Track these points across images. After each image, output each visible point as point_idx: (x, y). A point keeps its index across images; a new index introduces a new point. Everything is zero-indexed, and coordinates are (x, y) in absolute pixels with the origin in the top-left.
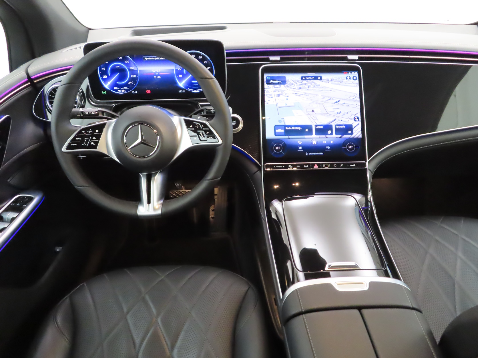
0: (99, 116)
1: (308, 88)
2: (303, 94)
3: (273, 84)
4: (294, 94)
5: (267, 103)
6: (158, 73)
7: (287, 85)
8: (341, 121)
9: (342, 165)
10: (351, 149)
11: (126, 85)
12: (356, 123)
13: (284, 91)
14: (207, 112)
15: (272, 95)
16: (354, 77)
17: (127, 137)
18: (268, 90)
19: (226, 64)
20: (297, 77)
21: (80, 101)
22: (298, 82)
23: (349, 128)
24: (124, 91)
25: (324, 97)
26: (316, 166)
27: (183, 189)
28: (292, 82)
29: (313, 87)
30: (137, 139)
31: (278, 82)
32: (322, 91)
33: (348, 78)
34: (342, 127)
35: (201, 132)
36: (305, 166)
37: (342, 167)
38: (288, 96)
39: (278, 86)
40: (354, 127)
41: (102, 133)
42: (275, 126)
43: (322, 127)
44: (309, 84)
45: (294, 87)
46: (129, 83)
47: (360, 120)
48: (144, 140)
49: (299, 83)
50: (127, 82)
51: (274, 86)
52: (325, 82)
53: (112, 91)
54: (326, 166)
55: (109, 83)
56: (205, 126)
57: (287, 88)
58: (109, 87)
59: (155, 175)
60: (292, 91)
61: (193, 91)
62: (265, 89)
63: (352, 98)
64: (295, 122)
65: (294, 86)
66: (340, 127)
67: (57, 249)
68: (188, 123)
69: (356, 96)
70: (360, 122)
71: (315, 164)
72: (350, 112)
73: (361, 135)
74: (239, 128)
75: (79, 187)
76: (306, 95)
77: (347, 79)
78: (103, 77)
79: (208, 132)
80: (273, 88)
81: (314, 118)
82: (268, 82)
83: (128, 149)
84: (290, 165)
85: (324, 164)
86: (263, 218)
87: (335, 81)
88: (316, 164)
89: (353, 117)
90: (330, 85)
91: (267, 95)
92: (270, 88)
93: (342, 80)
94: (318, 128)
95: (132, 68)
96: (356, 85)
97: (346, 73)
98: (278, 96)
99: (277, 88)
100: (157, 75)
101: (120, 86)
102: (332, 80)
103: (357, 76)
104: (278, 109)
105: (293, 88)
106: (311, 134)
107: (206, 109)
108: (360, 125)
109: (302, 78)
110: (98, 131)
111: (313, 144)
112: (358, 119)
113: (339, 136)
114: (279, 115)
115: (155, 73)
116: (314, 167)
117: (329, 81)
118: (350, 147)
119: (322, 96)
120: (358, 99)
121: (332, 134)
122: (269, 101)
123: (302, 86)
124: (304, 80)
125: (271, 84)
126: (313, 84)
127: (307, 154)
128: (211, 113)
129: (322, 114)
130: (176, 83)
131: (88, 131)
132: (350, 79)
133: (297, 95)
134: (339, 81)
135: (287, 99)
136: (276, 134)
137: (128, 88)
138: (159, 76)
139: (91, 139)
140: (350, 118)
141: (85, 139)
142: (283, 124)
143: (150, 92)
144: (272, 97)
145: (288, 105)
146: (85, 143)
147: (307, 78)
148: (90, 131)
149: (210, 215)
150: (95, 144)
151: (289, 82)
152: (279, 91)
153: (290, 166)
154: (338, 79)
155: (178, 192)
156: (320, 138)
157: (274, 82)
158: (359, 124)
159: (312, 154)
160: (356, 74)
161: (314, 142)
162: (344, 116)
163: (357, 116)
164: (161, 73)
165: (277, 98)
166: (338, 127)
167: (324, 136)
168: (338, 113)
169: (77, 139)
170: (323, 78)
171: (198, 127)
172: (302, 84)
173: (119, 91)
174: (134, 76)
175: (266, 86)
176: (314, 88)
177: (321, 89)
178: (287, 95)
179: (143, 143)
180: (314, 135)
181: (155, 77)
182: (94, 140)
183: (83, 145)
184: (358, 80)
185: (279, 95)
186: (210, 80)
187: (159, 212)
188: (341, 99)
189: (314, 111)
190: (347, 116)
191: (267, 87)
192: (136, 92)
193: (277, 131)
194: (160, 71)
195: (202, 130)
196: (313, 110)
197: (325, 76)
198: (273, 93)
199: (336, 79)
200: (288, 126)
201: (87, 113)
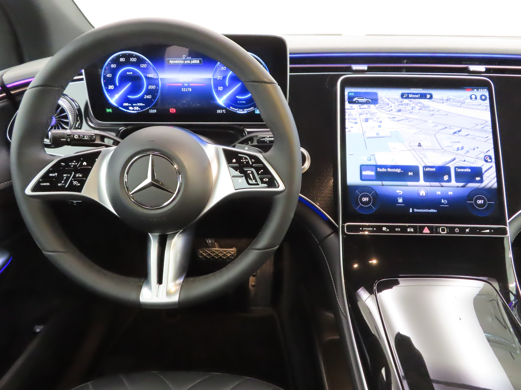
0: (95, 142)
1: (411, 111)
2: (403, 120)
3: (359, 103)
4: (391, 119)
5: (350, 131)
6: (189, 83)
7: (379, 106)
8: (464, 161)
9: (467, 230)
10: (480, 205)
11: (141, 100)
12: (488, 165)
13: (375, 114)
14: (259, 141)
15: (357, 120)
16: (481, 96)
17: (128, 174)
18: (350, 112)
19: (289, 74)
20: (395, 93)
21: (74, 121)
22: (396, 102)
23: (476, 173)
24: (137, 108)
25: (436, 124)
26: (426, 231)
27: (216, 246)
28: (387, 101)
29: (420, 109)
30: (146, 177)
31: (366, 100)
32: (433, 115)
33: (473, 97)
34: (465, 170)
35: (249, 170)
36: (409, 230)
37: (468, 233)
38: (381, 122)
39: (365, 106)
40: (485, 172)
41: (92, 166)
42: (361, 166)
43: (434, 169)
44: (413, 105)
45: (390, 109)
46: (145, 98)
47: (493, 160)
48: (156, 181)
49: (398, 102)
50: (143, 96)
51: (360, 106)
52: (437, 102)
53: (120, 108)
54: (443, 230)
55: (117, 96)
56: (258, 160)
57: (379, 109)
58: (116, 103)
59: (173, 238)
60: (387, 114)
61: (237, 112)
62: (346, 110)
63: (479, 127)
64: (392, 161)
65: (391, 107)
66: (462, 170)
67: (37, 330)
68: (230, 156)
69: (486, 124)
70: (493, 164)
71: (424, 227)
72: (478, 148)
73: (496, 184)
74: (304, 168)
75: (50, 253)
76: (408, 121)
77: (471, 98)
78: (108, 87)
79: (262, 171)
80: (359, 109)
81: (422, 156)
82: (351, 101)
83: (130, 193)
84: (384, 226)
85: (439, 227)
86: (343, 311)
87: (452, 102)
88: (426, 227)
89: (482, 156)
90: (445, 107)
91: (348, 120)
92: (354, 109)
93: (464, 100)
94: (428, 171)
95: (150, 76)
96: (486, 108)
97: (469, 90)
98: (366, 122)
99: (365, 108)
100: (186, 87)
101: (132, 102)
102: (447, 100)
103: (487, 94)
104: (366, 140)
105: (388, 110)
106: (418, 180)
107: (257, 136)
108: (494, 169)
109: (402, 95)
110: (86, 164)
111: (421, 194)
112: (491, 158)
113: (462, 184)
114: (367, 149)
115: (183, 83)
116: (424, 232)
117: (444, 101)
118: (480, 202)
119: (433, 122)
120: (489, 129)
121: (449, 180)
122: (352, 127)
123: (401, 107)
124: (406, 98)
125: (354, 103)
126: (419, 105)
127: (411, 211)
128: (264, 142)
129: (434, 150)
130: (213, 98)
131: (70, 164)
132: (476, 98)
133: (394, 121)
134: (459, 102)
135: (380, 127)
136: (362, 178)
137: (144, 105)
138: (189, 89)
139: (74, 177)
140: (477, 156)
141: (64, 175)
142: (372, 163)
143: (175, 111)
144: (356, 123)
145: (381, 135)
146: (63, 182)
147: (410, 96)
148: (74, 164)
149: (250, 283)
150: (79, 184)
151: (383, 100)
152: (367, 114)
153: (384, 229)
154: (458, 98)
155: (210, 251)
156: (431, 186)
157: (360, 100)
158: (491, 167)
159: (419, 211)
160: (485, 92)
161: (423, 193)
162: (468, 154)
163: (488, 154)
164: (192, 83)
165: (364, 124)
166: (459, 170)
167: (437, 184)
168: (458, 149)
169: (50, 175)
170: (434, 96)
171: (245, 163)
172: (402, 105)
173: (131, 108)
174: (153, 87)
175: (347, 105)
176: (421, 111)
177: (431, 113)
178: (379, 120)
179: (155, 184)
180: (422, 182)
181: (183, 90)
182: (79, 177)
183: (59, 185)
184: (489, 100)
185: (367, 120)
186: (269, 85)
187: (175, 299)
188: (463, 128)
189: (421, 144)
190: (473, 154)
191: (349, 108)
192: (155, 111)
193: (364, 173)
194: (191, 80)
195: (252, 166)
196: (419, 144)
197: (437, 94)
198: (358, 116)
199: (455, 98)
200: (381, 167)
201: (76, 137)
